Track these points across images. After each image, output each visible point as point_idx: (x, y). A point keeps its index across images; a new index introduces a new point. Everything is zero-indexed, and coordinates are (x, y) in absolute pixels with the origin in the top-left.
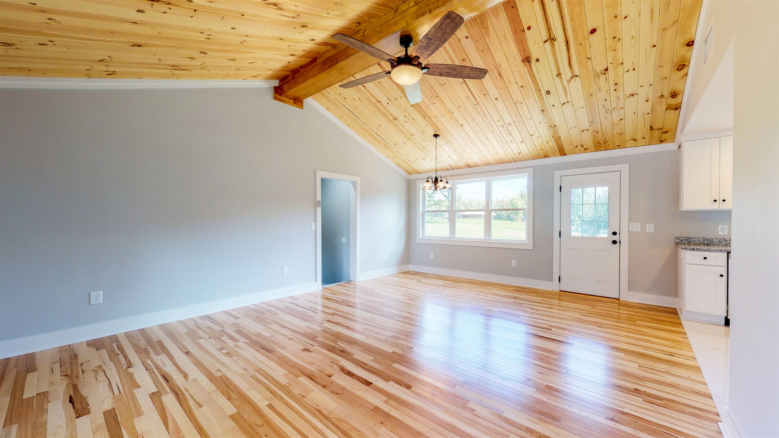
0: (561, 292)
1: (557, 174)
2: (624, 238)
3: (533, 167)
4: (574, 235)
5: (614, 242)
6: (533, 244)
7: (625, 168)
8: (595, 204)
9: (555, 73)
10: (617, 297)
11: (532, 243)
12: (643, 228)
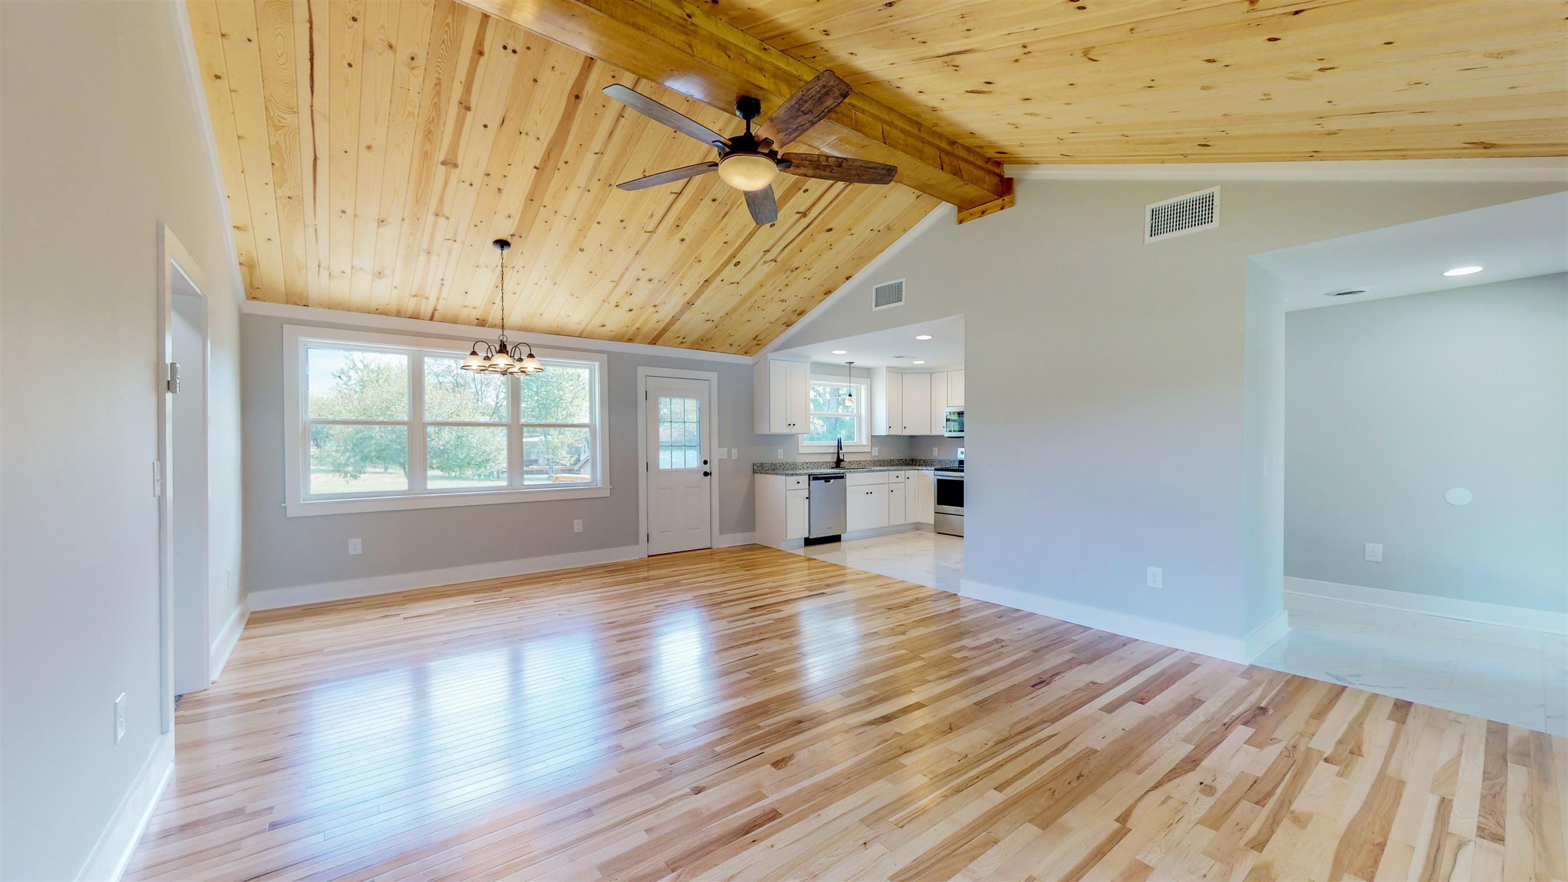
0: (650, 558)
1: (642, 371)
2: (715, 468)
3: (609, 354)
4: (663, 468)
5: (706, 474)
6: (611, 487)
7: (713, 376)
8: (671, 422)
9: (766, 248)
10: (708, 546)
11: (609, 484)
12: (729, 453)
